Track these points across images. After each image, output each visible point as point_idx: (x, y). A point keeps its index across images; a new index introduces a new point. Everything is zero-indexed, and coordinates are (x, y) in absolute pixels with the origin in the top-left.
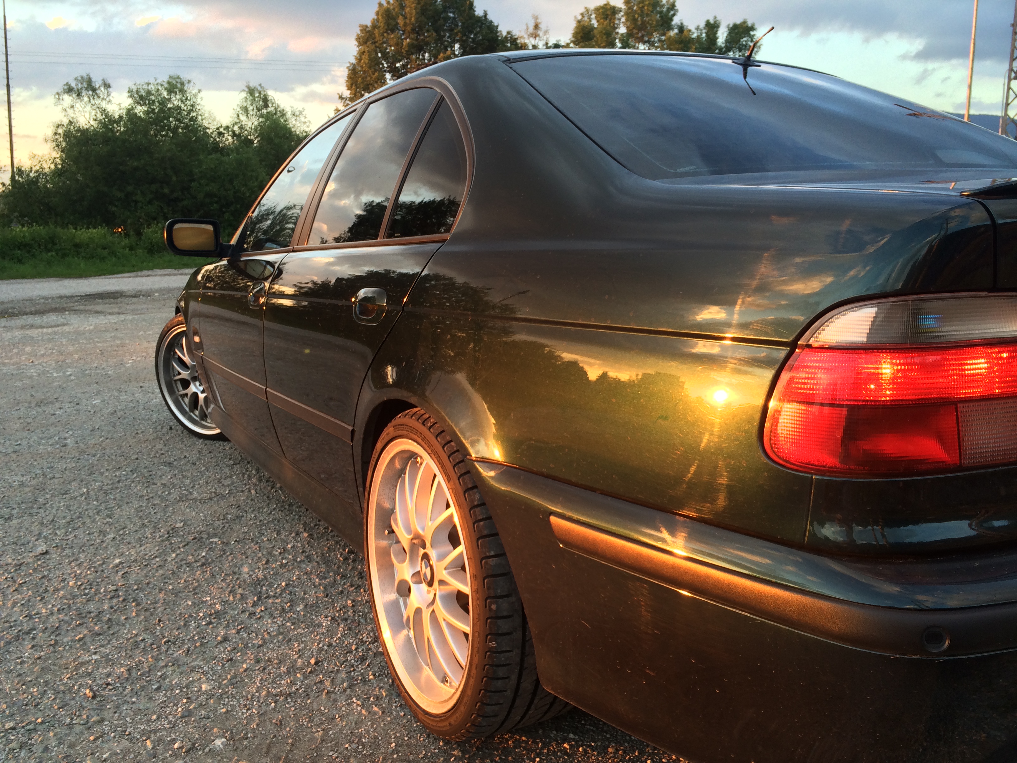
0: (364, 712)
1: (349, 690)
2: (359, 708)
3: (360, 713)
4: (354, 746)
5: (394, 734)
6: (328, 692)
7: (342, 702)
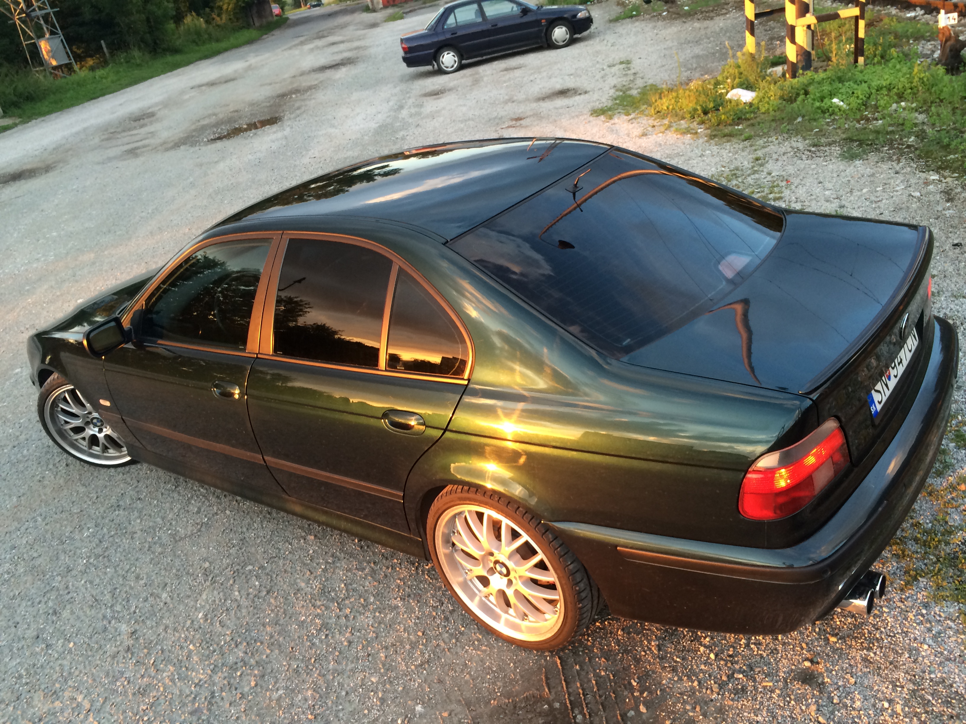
0: (479, 652)
1: (458, 643)
2: (474, 651)
3: (479, 655)
4: (492, 675)
5: (507, 658)
6: (448, 650)
7: (462, 653)
